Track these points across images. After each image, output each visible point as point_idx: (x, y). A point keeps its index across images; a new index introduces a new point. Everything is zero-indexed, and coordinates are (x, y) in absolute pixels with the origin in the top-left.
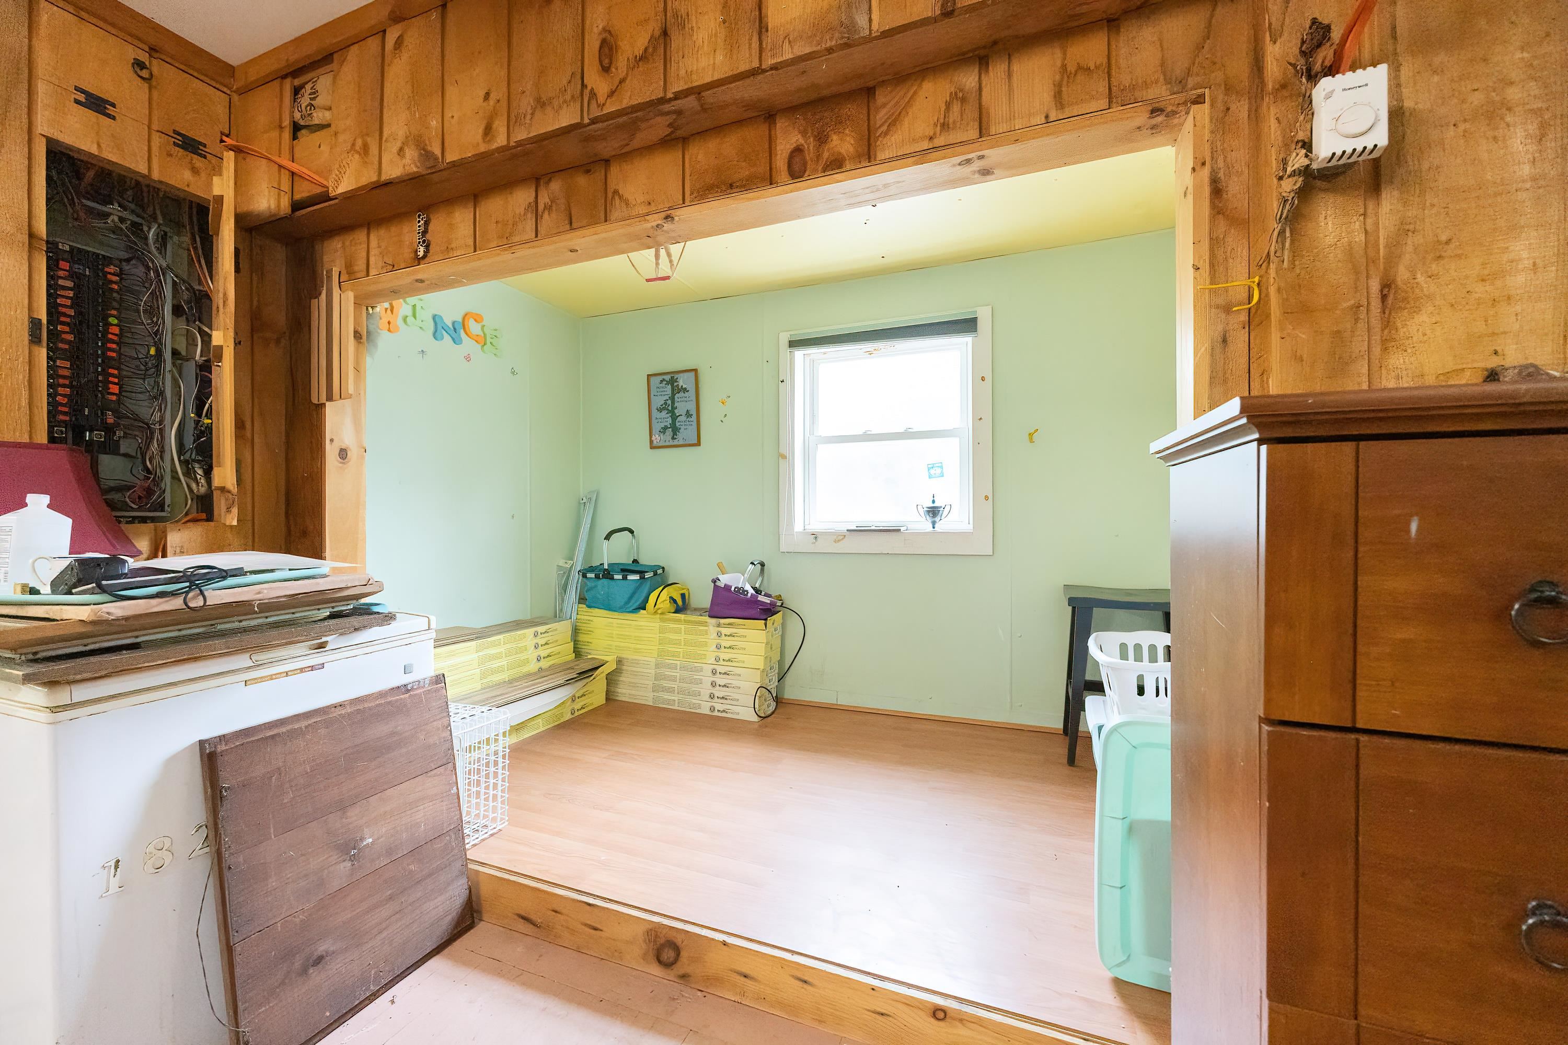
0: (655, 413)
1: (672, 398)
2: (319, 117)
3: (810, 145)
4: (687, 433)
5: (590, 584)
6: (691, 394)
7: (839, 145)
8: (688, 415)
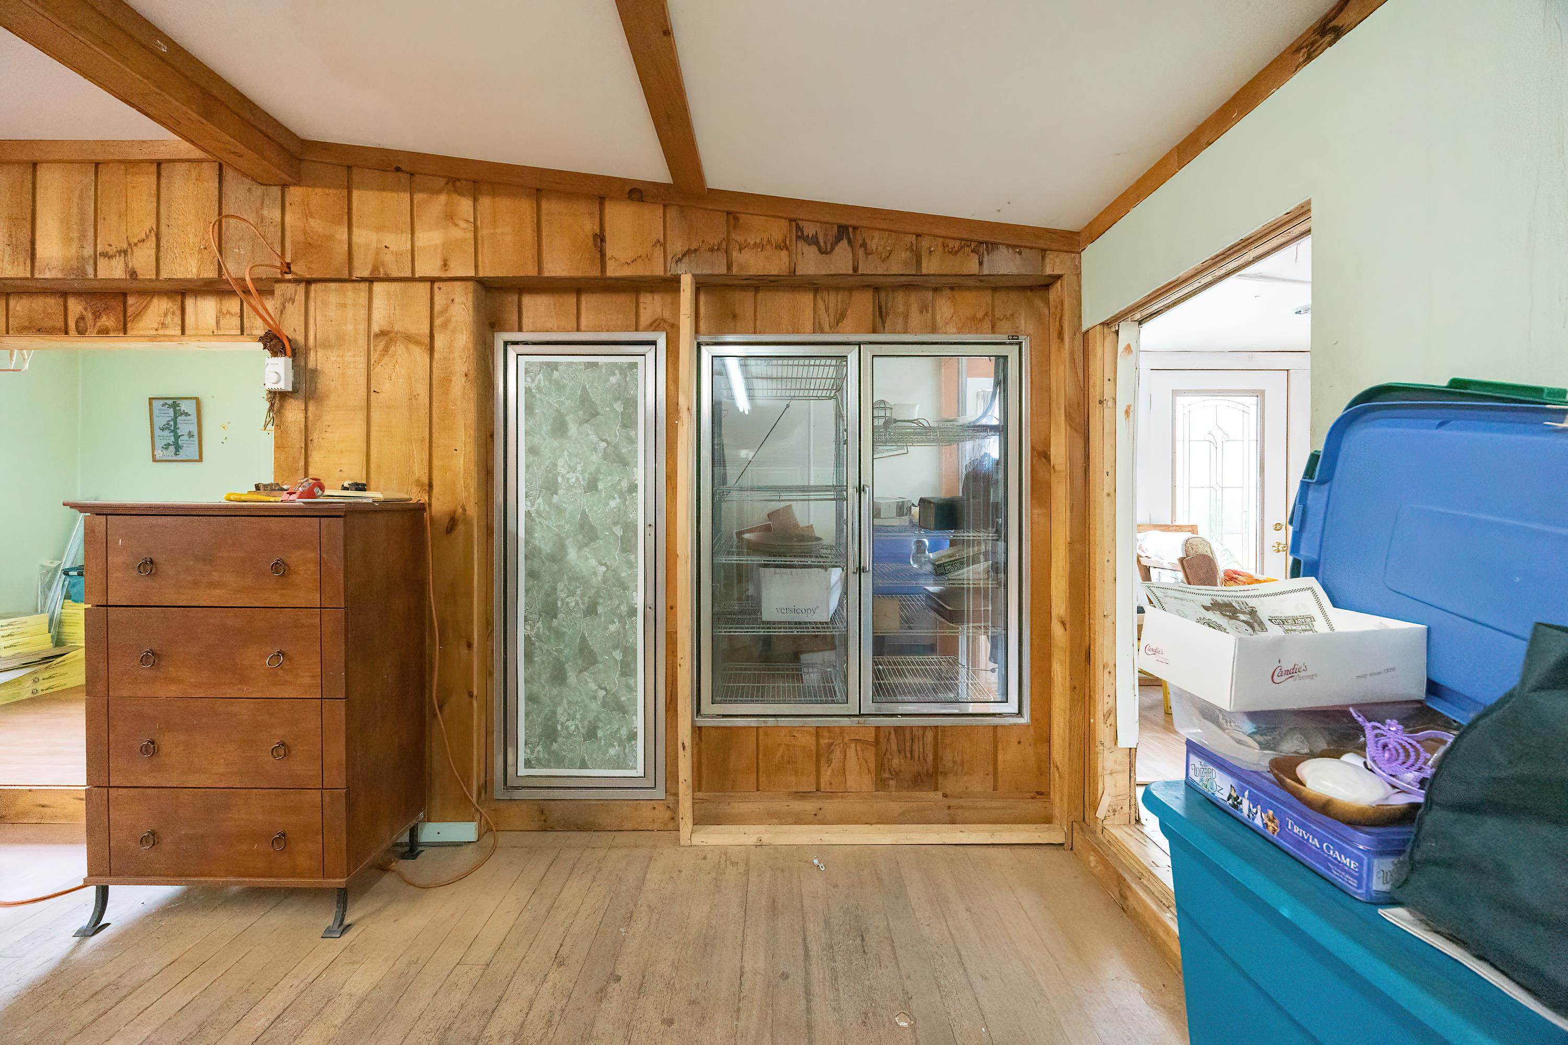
0: (158, 432)
1: (175, 420)
3: (89, 316)
4: (189, 450)
6: (194, 417)
7: (107, 321)
8: (190, 435)
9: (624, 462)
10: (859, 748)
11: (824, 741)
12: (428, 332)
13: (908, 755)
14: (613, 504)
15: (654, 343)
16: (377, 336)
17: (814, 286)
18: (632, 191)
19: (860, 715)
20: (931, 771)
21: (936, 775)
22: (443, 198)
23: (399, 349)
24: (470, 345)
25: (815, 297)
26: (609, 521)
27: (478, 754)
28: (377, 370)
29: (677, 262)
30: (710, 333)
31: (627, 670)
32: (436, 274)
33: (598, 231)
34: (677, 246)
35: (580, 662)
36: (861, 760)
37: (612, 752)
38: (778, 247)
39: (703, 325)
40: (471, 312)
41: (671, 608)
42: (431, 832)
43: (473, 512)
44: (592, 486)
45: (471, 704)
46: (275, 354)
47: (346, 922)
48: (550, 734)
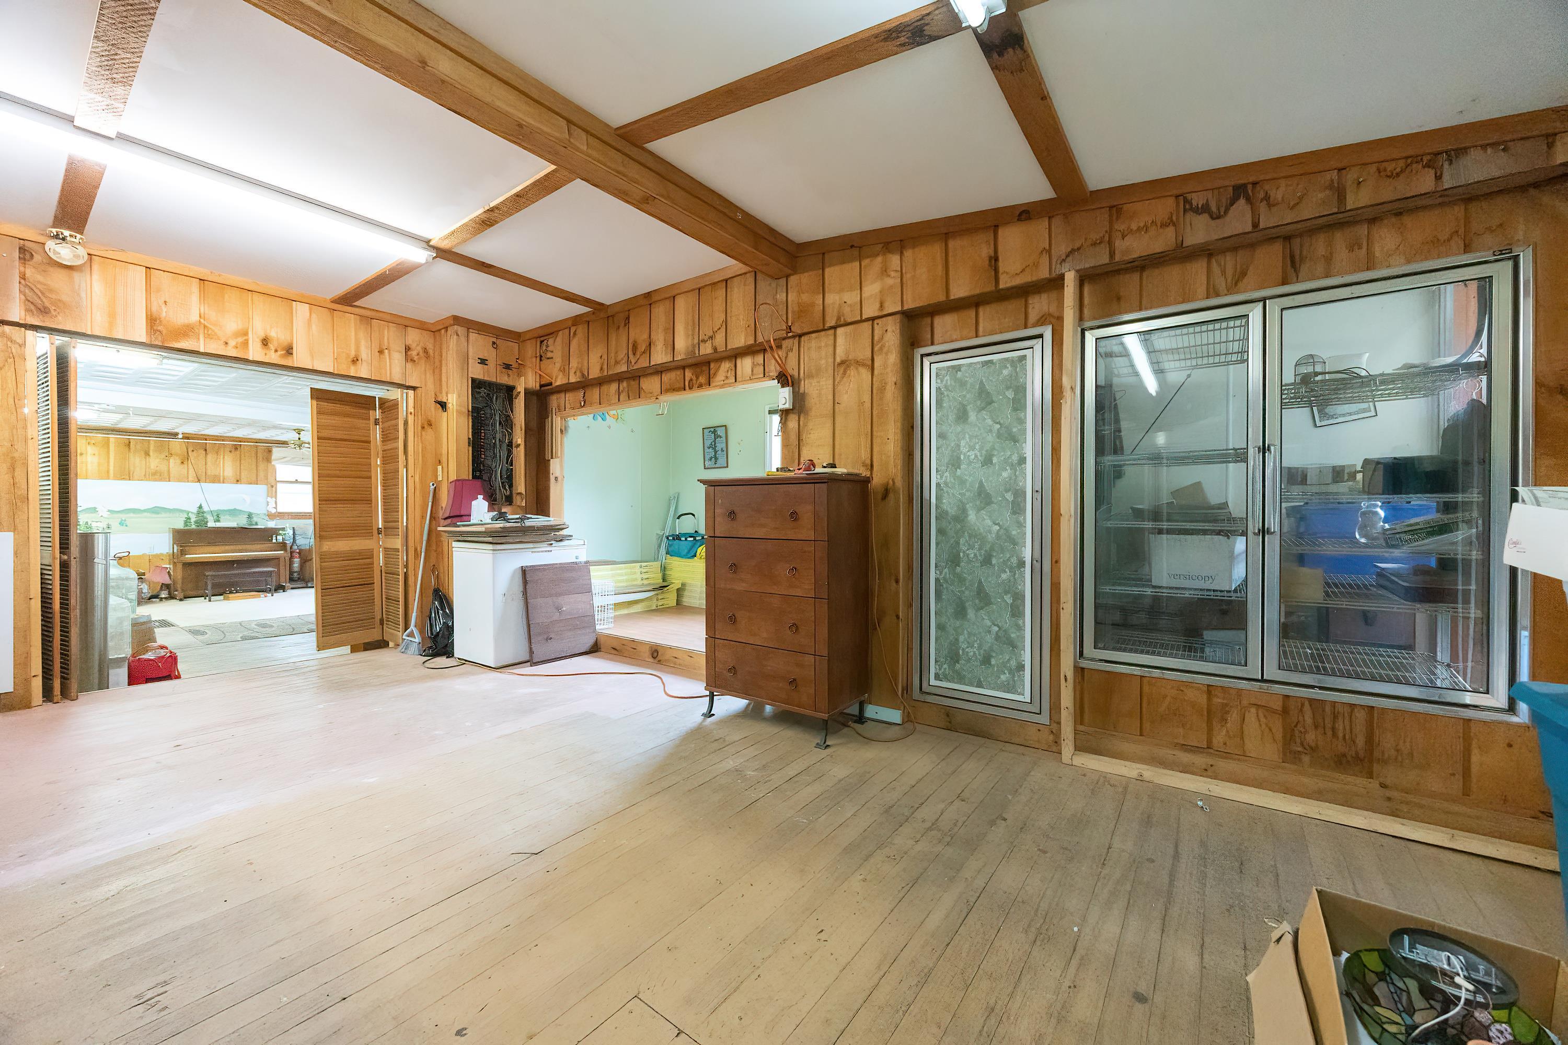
0: (707, 450)
1: (715, 441)
2: (549, 355)
3: (694, 378)
4: (722, 461)
5: (670, 543)
6: (724, 438)
7: (702, 380)
8: (722, 450)
9: (1014, 439)
10: (1261, 715)
11: (1217, 701)
12: (870, 356)
13: (1329, 733)
14: (1005, 474)
15: (1041, 336)
16: (839, 364)
17: (1207, 252)
18: (1020, 215)
19: (1263, 680)
20: (1362, 754)
21: (1371, 761)
22: (879, 259)
23: (852, 372)
24: (898, 361)
25: (1209, 263)
26: (1002, 488)
27: (903, 662)
28: (840, 388)
29: (1061, 264)
30: (1095, 319)
31: (1017, 612)
32: (876, 314)
33: (992, 254)
34: (1061, 248)
35: (977, 601)
36: (1264, 726)
37: (1003, 677)
38: (1164, 225)
39: (1086, 311)
40: (898, 336)
41: (1056, 562)
42: (872, 711)
43: (899, 483)
44: (988, 461)
45: (898, 625)
46: (783, 386)
47: (828, 743)
48: (954, 657)
